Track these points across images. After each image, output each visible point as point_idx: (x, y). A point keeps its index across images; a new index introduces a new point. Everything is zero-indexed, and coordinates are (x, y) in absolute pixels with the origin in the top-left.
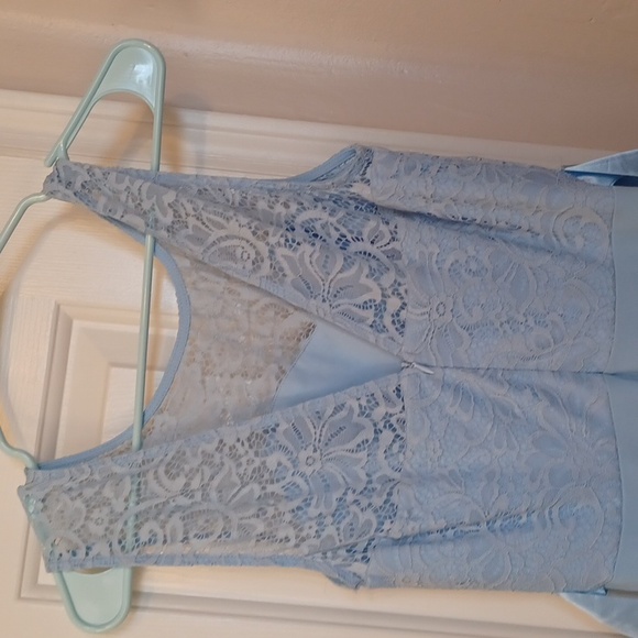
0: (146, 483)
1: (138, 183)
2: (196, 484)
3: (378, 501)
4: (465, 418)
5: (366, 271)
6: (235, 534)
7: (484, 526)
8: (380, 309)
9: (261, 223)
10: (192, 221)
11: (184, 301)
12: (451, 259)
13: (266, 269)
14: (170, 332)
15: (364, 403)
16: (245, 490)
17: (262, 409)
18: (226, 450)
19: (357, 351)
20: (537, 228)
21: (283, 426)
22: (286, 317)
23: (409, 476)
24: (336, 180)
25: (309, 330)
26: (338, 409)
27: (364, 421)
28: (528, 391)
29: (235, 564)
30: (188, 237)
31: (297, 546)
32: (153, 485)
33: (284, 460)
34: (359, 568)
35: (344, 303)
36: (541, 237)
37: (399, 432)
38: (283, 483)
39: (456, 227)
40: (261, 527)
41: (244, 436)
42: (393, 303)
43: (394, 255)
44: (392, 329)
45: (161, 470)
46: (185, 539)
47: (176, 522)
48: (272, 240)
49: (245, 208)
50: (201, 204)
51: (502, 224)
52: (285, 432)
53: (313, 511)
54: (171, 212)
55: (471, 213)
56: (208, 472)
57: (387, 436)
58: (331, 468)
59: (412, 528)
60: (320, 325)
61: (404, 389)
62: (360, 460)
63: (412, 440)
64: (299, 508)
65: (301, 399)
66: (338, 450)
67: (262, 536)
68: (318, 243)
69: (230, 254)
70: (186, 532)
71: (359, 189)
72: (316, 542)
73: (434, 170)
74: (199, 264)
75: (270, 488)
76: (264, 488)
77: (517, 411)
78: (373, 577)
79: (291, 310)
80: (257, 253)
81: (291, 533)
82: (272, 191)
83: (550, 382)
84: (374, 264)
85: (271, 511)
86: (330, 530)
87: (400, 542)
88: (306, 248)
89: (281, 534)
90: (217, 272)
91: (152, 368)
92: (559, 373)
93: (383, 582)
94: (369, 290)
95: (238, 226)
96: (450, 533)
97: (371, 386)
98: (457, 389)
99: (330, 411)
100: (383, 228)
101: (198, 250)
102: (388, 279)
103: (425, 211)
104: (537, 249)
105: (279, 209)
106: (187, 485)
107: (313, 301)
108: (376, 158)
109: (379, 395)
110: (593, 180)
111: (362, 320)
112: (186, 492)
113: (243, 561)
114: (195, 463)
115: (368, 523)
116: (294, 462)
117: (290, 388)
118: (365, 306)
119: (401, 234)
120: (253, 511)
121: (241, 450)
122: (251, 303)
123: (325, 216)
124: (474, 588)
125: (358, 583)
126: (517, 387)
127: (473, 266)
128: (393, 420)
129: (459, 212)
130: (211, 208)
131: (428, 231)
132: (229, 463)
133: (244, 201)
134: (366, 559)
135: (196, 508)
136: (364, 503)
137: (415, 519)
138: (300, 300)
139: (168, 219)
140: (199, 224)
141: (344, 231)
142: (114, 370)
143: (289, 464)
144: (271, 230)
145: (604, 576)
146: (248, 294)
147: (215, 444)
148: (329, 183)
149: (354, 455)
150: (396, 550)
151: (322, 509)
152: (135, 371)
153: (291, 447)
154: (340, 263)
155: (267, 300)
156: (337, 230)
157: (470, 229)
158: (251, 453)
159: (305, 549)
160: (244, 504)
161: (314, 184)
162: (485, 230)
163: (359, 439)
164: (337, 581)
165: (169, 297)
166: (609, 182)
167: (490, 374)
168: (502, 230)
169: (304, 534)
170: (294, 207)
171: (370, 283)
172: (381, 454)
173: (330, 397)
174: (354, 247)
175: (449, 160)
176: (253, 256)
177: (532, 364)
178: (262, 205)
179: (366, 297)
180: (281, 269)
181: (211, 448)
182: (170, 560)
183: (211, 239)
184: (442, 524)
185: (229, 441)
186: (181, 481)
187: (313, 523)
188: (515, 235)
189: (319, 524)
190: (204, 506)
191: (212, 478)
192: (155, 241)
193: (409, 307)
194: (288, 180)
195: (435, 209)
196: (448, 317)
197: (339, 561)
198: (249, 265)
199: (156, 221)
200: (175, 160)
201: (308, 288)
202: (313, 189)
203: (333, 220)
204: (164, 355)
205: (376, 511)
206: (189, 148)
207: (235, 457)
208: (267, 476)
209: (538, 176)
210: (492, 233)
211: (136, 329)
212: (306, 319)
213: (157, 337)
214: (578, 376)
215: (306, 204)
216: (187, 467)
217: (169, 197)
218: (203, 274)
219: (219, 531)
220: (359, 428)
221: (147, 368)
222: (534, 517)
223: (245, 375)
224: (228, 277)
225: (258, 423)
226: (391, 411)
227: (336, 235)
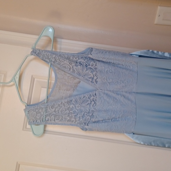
0: (47, 109)
1: (48, 53)
2: (57, 110)
3: (90, 115)
4: (108, 100)
5: (90, 71)
6: (63, 120)
7: (110, 120)
8: (93, 79)
9: (71, 61)
10: (58, 61)
11: (56, 76)
12: (106, 70)
13: (71, 70)
14: (53, 82)
15: (89, 96)
16: (66, 112)
17: (70, 96)
18: (63, 104)
19: (88, 86)
20: (123, 64)
21: (74, 100)
22: (75, 79)
23: (97, 110)
24: (86, 54)
25: (79, 82)
26: (84, 97)
27: (89, 99)
28: (120, 95)
29: (63, 125)
30: (57, 64)
31: (75, 122)
32: (49, 110)
33: (73, 106)
34: (86, 127)
35: (86, 77)
36: (124, 66)
37: (95, 102)
38: (73, 111)
39: (108, 64)
40: (68, 118)
41: (66, 101)
42: (95, 78)
43: (96, 69)
44: (95, 82)
45: (50, 107)
46: (54, 120)
47: (53, 117)
48: (73, 65)
49: (68, 58)
50: (60, 57)
51: (117, 63)
52: (74, 101)
53: (78, 116)
54: (54, 59)
55: (111, 61)
56: (59, 108)
57: (93, 103)
58: (82, 108)
59: (97, 120)
60: (81, 81)
61: (96, 94)
62: (87, 107)
63: (98, 104)
64: (76, 115)
65: (77, 95)
66: (83, 105)
67: (69, 120)
68: (82, 66)
69: (65, 67)
70: (54, 118)
71: (90, 56)
72: (79, 122)
73: (104, 53)
74: (59, 69)
75: (71, 111)
76: (69, 111)
77: (118, 99)
78: (89, 129)
79: (76, 78)
80: (70, 67)
81: (74, 120)
82: (73, 55)
83: (124, 94)
84: (92, 70)
85: (70, 116)
86: (81, 119)
87: (94, 122)
88: (79, 67)
89: (72, 120)
90: (62, 70)
91: (49, 88)
92: (126, 92)
93: (91, 130)
94: (91, 75)
95: (67, 62)
96: (104, 121)
97: (91, 93)
98: (107, 94)
99: (82, 97)
100: (94, 63)
101: (59, 66)
102: (94, 73)
103: (102, 60)
104: (123, 68)
105: (74, 59)
106: (55, 110)
107: (80, 77)
108: (93, 50)
109: (92, 95)
110: (135, 56)
111: (89, 81)
112: (55, 111)
113: (65, 124)
114: (57, 106)
115: (89, 118)
116: (75, 107)
117: (75, 93)
118: (90, 78)
119: (97, 64)
120: (67, 115)
121: (65, 104)
122: (69, 77)
123: (83, 61)
124: (108, 132)
125: (86, 130)
126: (118, 94)
127: (111, 71)
128: (94, 100)
129: (109, 61)
130: (61, 58)
131: (102, 64)
132: (63, 106)
133: (68, 57)
134: (88, 125)
135: (57, 115)
136: (88, 115)
137: (97, 118)
138: (78, 76)
139: (54, 60)
140: (59, 61)
141: (87, 64)
142: (42, 88)
143: (74, 107)
144: (73, 63)
145: (133, 130)
146: (68, 75)
147: (61, 103)
148: (84, 54)
149: (87, 106)
150: (93, 124)
151: (80, 116)
152: (46, 89)
153: (75, 104)
154: (85, 69)
155: (72, 76)
156: (85, 63)
157: (111, 64)
158: (67, 105)
159: (76, 123)
160: (66, 114)
161: (81, 54)
162: (114, 64)
163: (88, 103)
164: (82, 129)
165: (53, 75)
166: (138, 56)
167: (113, 92)
168: (117, 64)
169: (76, 120)
170: (77, 59)
171: (91, 74)
172: (92, 106)
173: (83, 95)
174: (88, 67)
175: (107, 51)
176: (69, 68)
177: (121, 90)
178: (71, 58)
179: (90, 76)
180: (74, 70)
181: (60, 103)
182: (51, 124)
183: (61, 64)
184: (102, 119)
185: (63, 102)
186: (54, 109)
187: (78, 118)
188: (119, 66)
189: (79, 118)
190: (58, 114)
191: (60, 109)
192: (51, 64)
193: (98, 78)
194: (77, 53)
195: (104, 60)
196: (105, 81)
197: (83, 125)
198: (68, 69)
199: (51, 60)
200: (56, 48)
201: (79, 74)
202: (81, 55)
203: (85, 61)
204: (52, 86)
205: (90, 116)
206: (58, 46)
207: (64, 105)
208: (70, 109)
209: (124, 55)
210: (115, 65)
211: (47, 81)
212: (79, 80)
213: (51, 82)
214: (130, 93)
215: (80, 58)
216: (55, 107)
217: (54, 56)
218: (60, 71)
219: (61, 119)
220: (88, 101)
221: (48, 88)
222: (120, 119)
223: (67, 90)
224: (64, 71)
225: (69, 99)
226: (94, 98)
227: (85, 64)
